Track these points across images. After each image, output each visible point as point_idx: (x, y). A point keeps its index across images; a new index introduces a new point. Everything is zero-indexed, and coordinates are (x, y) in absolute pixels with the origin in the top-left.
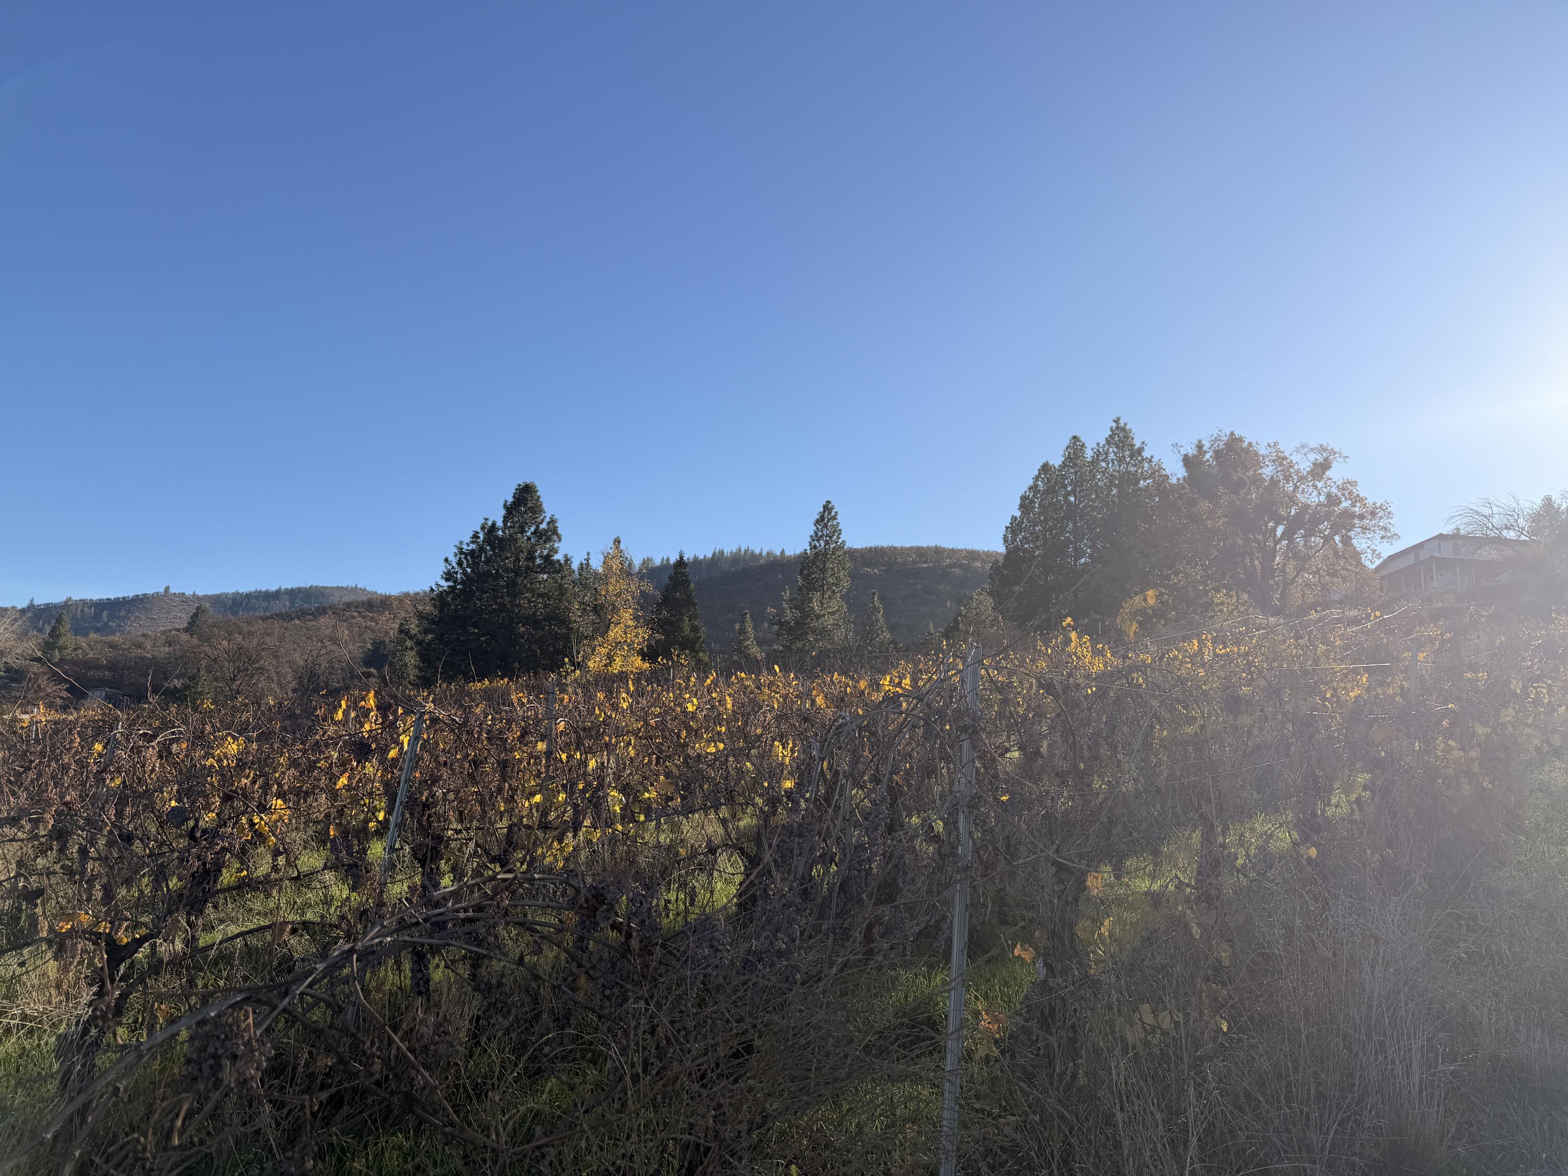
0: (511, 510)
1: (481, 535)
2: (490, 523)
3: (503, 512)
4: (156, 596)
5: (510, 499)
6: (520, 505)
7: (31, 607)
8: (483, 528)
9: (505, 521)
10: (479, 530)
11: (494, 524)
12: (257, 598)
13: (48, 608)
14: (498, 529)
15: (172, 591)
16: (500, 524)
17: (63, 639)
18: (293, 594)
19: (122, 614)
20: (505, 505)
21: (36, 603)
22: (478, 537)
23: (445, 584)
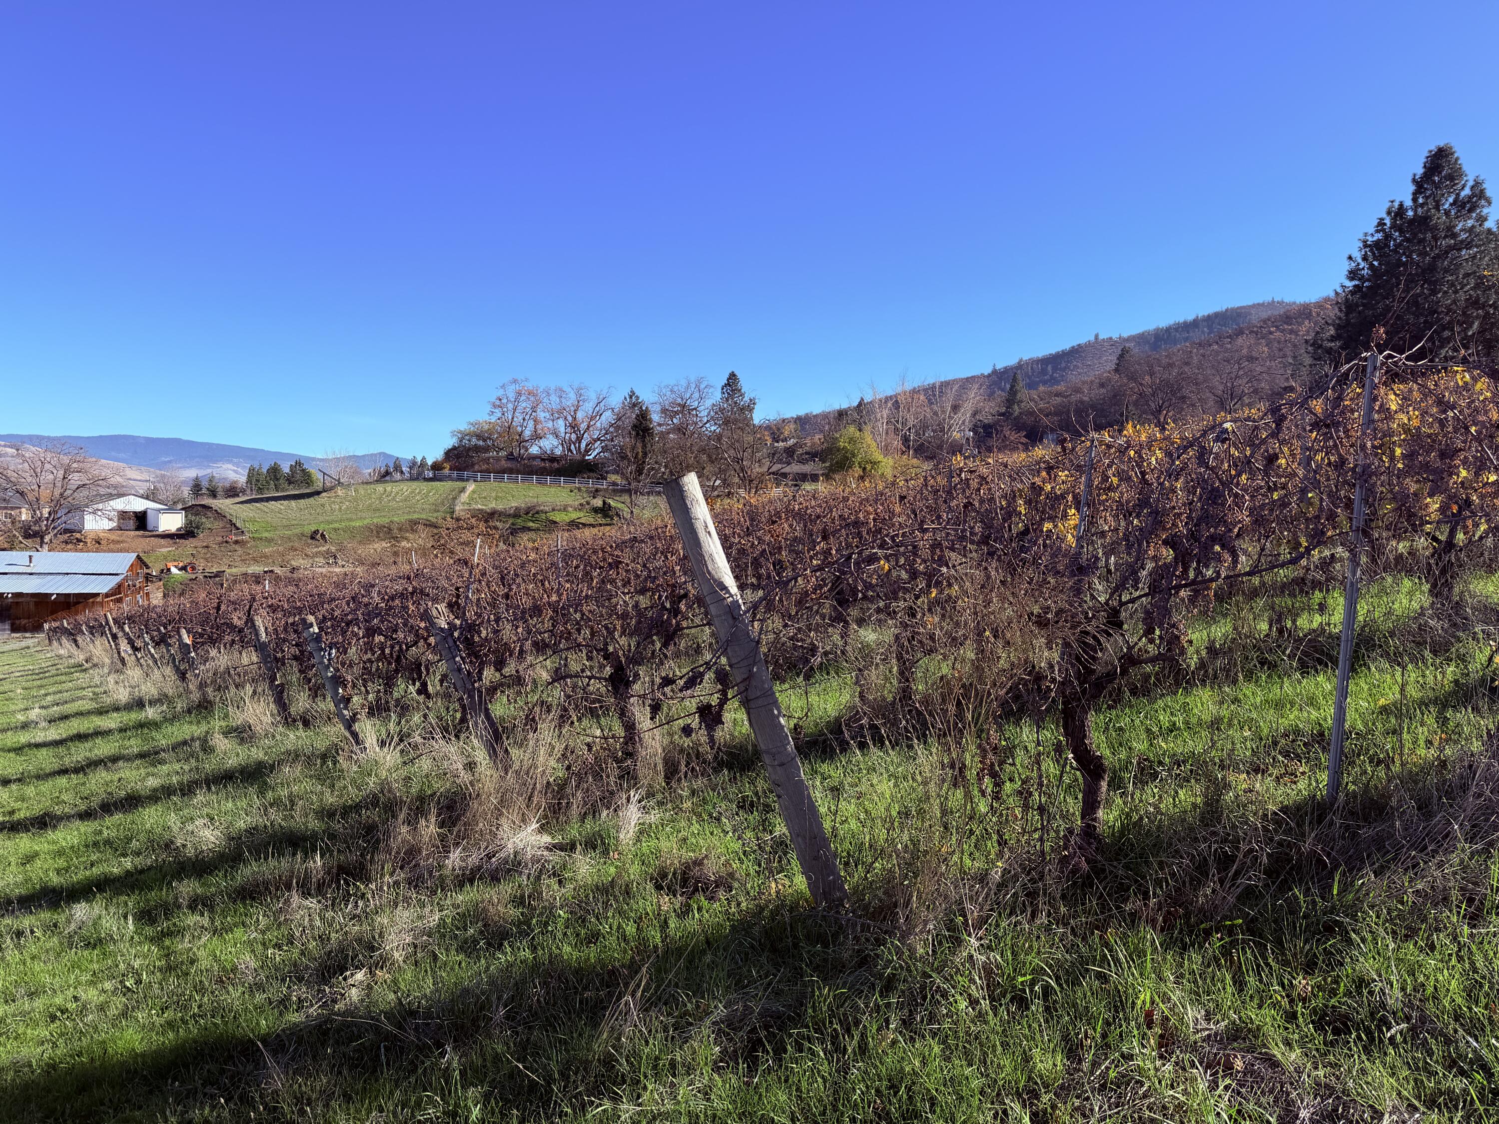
0: (1420, 185)
1: (1388, 221)
2: (1396, 205)
3: (1412, 188)
4: (1089, 345)
5: (1420, 171)
6: (1433, 175)
7: (995, 372)
8: (1389, 213)
9: (1415, 200)
10: (1384, 215)
11: (1401, 205)
12: (1176, 330)
13: (1006, 370)
14: (1407, 210)
15: (1101, 337)
16: (1408, 203)
17: (1019, 395)
18: (1211, 320)
19: (1063, 365)
20: (1414, 180)
21: (998, 367)
22: (1385, 224)
23: (1350, 284)
